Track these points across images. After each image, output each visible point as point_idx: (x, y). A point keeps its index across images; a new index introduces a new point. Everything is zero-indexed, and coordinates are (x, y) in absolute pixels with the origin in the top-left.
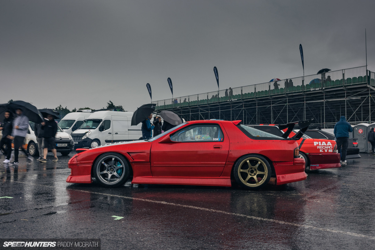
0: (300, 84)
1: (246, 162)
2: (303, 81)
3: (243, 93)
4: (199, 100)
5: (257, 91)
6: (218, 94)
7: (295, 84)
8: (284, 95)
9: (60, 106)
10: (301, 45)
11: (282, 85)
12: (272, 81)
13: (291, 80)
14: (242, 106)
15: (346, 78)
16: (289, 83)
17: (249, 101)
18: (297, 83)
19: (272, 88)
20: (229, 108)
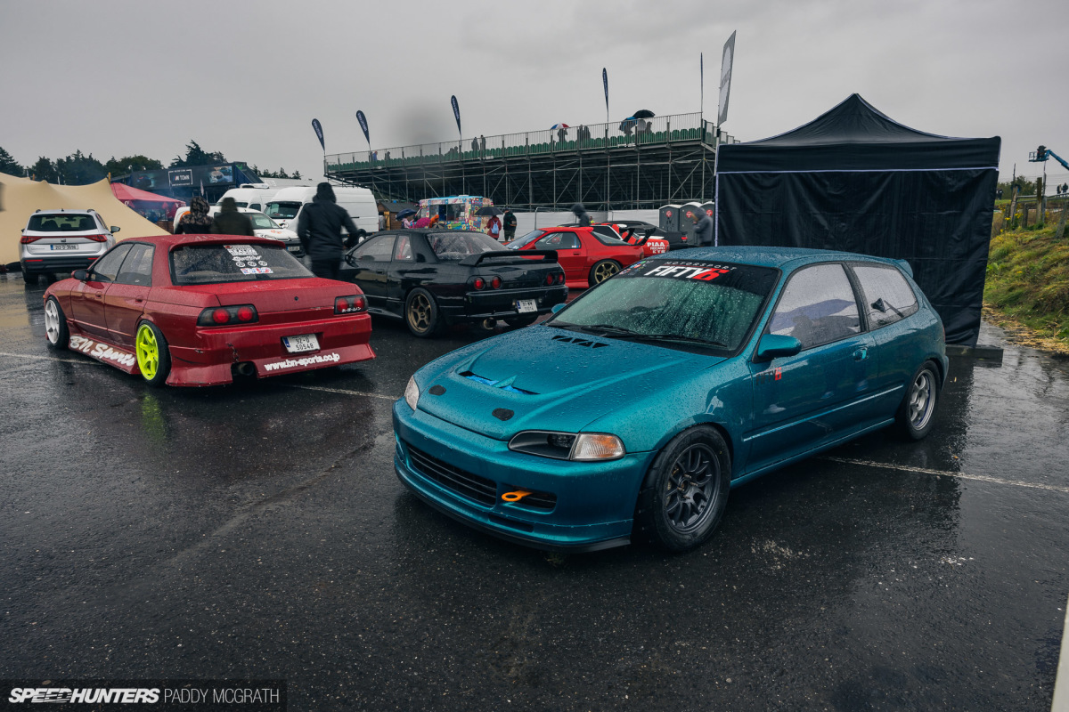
0: (602, 136)
1: (601, 267)
2: (606, 131)
3: (506, 147)
4: (424, 155)
5: (530, 144)
6: (460, 146)
7: (594, 136)
8: (575, 154)
9: (78, 151)
10: (604, 70)
11: (572, 136)
12: (554, 127)
13: (586, 128)
14: (503, 170)
15: (671, 130)
16: (583, 133)
17: (515, 161)
18: (596, 134)
19: (556, 139)
20: (481, 171)
